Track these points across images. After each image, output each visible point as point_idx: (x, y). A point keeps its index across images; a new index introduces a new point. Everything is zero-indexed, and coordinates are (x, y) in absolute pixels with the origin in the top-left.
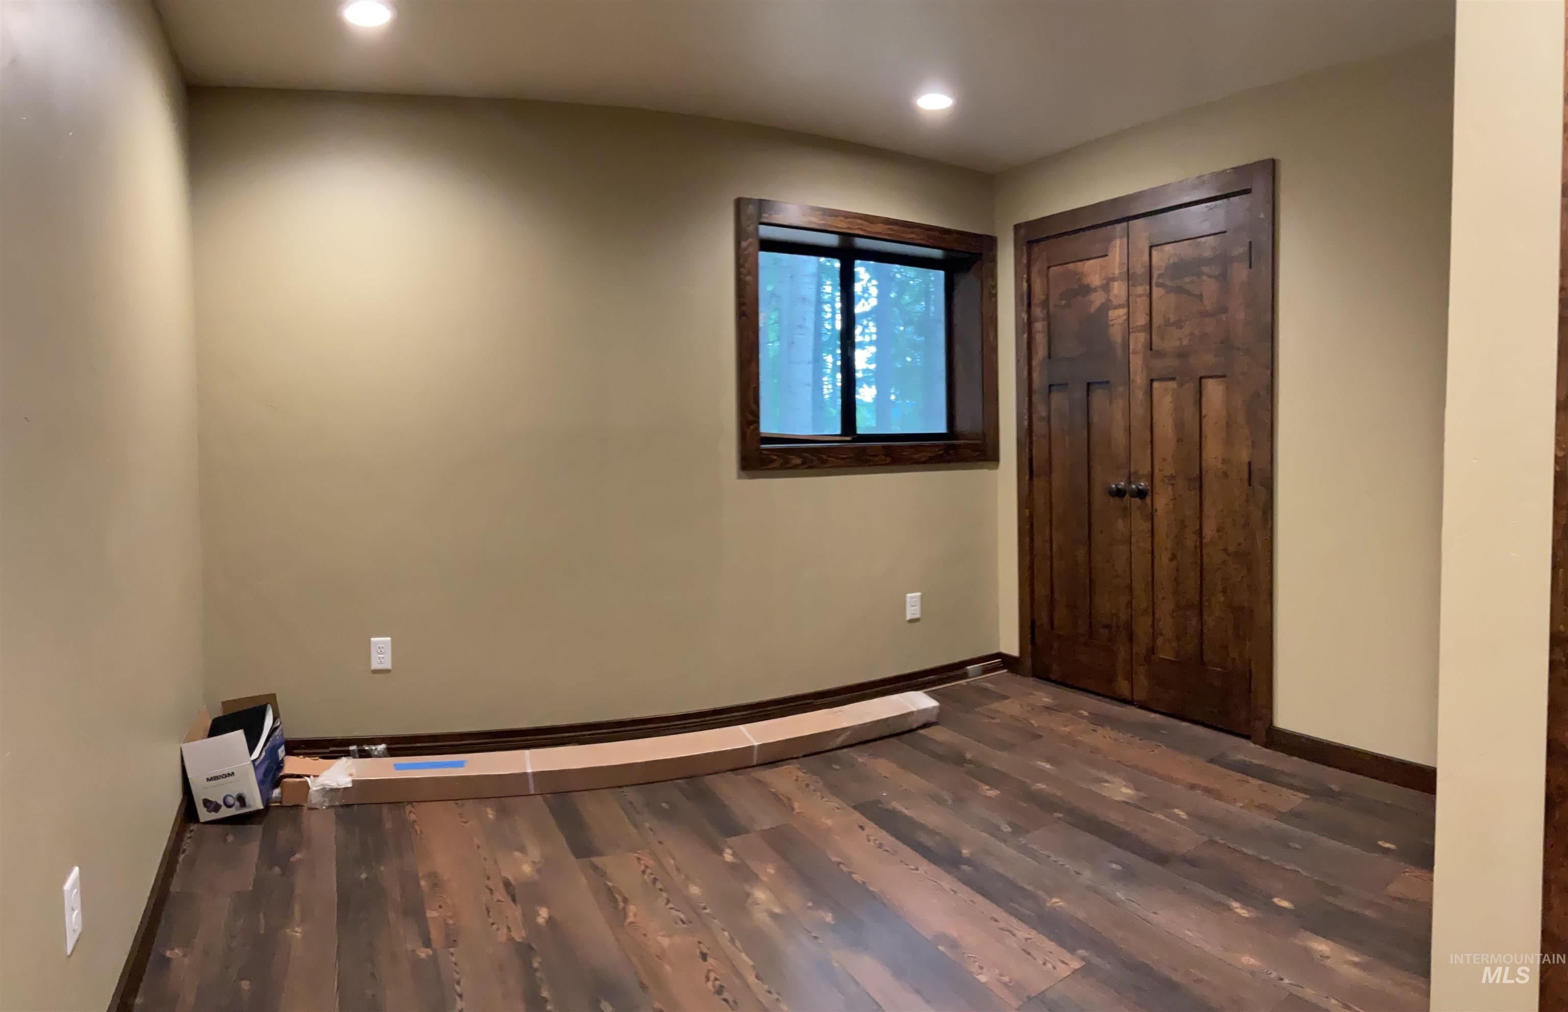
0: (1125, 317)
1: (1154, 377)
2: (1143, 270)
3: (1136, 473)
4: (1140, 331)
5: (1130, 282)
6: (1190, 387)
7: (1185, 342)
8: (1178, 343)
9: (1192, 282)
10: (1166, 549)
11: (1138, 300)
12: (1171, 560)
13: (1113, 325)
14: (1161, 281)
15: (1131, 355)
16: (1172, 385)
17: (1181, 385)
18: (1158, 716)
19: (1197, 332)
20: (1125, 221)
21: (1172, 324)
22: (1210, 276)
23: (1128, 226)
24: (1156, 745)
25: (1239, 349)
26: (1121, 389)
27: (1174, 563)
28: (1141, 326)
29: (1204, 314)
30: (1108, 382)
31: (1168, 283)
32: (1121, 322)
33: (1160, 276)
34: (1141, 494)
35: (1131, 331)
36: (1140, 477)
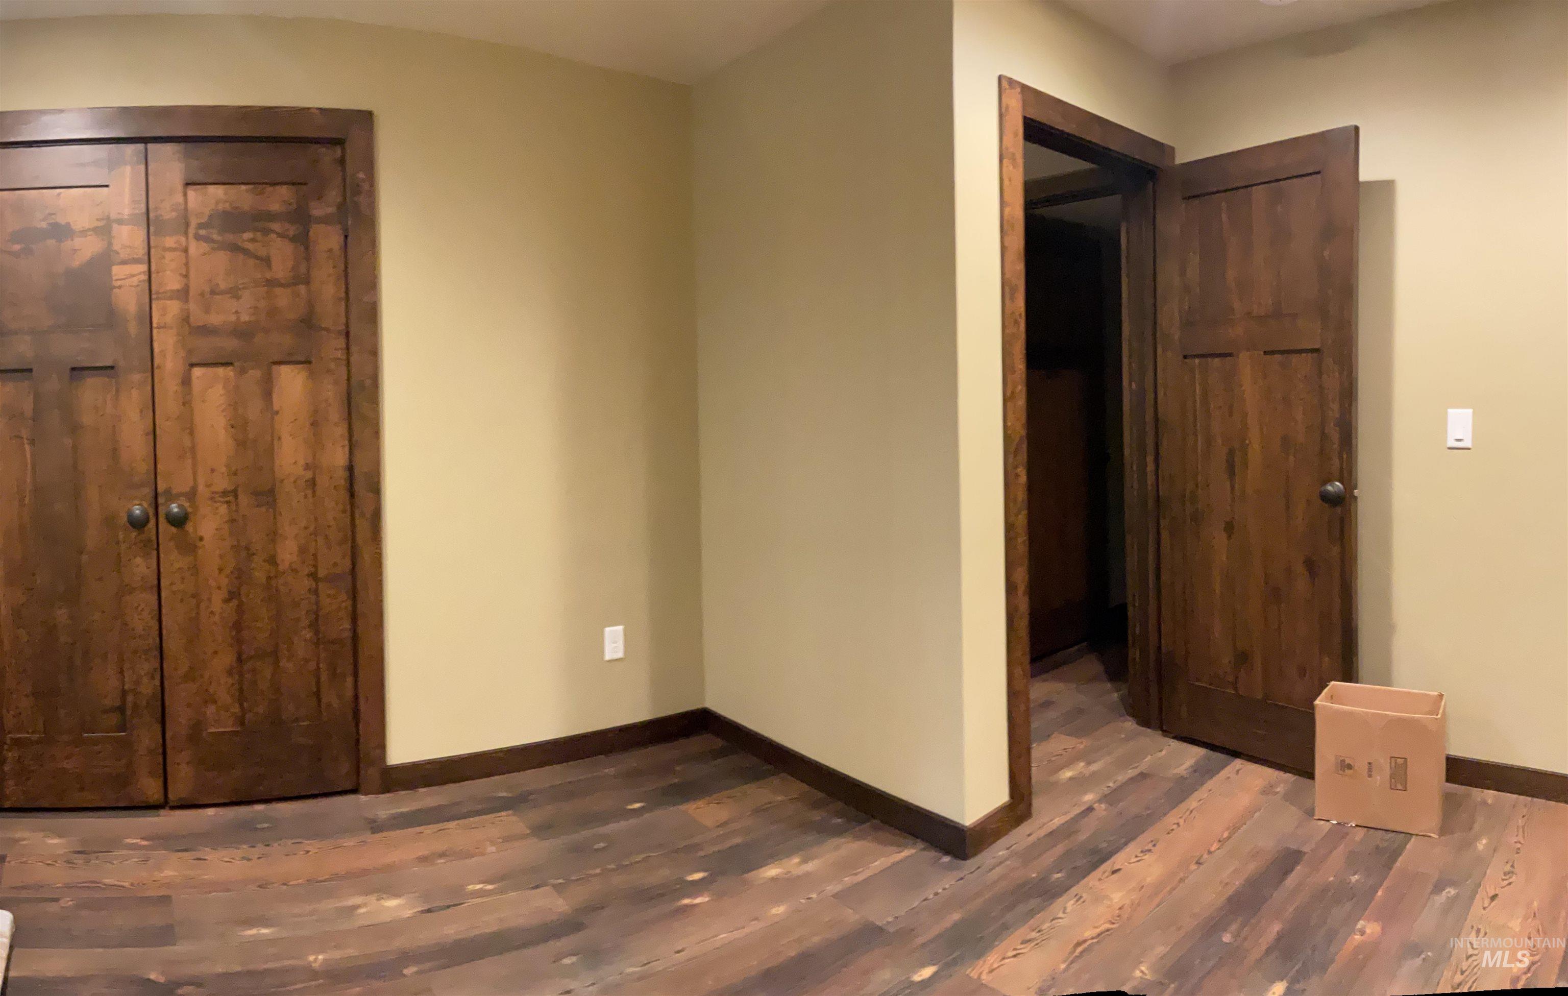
0: (144, 277)
1: (194, 361)
2: (174, 214)
3: (168, 492)
4: (171, 298)
5: (152, 229)
6: (255, 374)
7: (245, 318)
8: (233, 318)
9: (253, 240)
10: (219, 588)
11: (169, 256)
12: (227, 601)
13: (120, 287)
14: (202, 232)
15: (155, 331)
16: (229, 372)
17: (243, 371)
18: (211, 811)
19: (262, 304)
20: (141, 143)
21: (222, 293)
22: (279, 235)
23: (146, 150)
24: (293, 843)
25: (327, 330)
26: (136, 377)
27: (235, 602)
28: (172, 291)
29: (271, 283)
30: (112, 368)
31: (215, 237)
32: (135, 283)
33: (201, 226)
34: (179, 522)
35: (154, 296)
36: (171, 497)
